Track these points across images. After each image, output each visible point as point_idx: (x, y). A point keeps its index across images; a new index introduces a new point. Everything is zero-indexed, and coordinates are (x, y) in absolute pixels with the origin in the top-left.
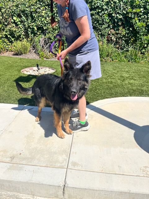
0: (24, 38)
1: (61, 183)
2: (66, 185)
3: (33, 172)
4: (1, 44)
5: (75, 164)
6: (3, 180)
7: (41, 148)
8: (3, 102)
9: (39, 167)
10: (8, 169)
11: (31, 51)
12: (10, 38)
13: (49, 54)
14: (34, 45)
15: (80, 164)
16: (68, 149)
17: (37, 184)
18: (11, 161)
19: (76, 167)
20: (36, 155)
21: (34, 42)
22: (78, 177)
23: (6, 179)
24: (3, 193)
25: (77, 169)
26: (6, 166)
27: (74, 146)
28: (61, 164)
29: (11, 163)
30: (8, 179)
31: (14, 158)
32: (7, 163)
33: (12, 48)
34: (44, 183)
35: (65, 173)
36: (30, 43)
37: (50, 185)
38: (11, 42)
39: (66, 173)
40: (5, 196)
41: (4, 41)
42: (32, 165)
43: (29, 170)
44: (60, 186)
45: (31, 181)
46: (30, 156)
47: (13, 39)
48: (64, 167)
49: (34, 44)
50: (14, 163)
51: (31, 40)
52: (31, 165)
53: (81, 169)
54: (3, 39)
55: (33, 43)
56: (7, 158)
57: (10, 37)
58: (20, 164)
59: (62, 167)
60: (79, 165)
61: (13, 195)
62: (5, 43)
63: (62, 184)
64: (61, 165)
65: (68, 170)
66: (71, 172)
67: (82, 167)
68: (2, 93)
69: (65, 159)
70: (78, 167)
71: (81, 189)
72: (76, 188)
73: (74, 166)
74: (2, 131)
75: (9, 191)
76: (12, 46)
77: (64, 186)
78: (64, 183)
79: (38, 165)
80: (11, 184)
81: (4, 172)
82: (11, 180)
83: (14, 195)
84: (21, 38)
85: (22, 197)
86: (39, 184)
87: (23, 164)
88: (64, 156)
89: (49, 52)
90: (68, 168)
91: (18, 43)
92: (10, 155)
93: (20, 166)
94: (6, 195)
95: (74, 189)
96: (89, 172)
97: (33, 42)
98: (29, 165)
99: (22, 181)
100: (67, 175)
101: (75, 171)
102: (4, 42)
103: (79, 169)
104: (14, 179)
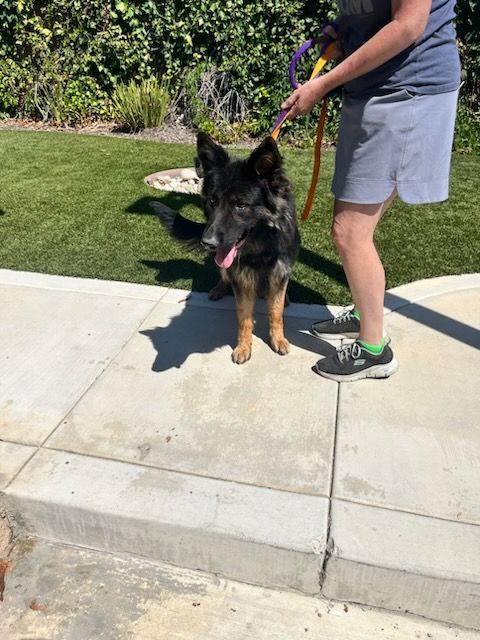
0: (149, 72)
1: (315, 542)
2: (335, 553)
3: (216, 499)
4: (78, 93)
5: (356, 486)
6: (120, 518)
7: (236, 426)
8: (97, 277)
9: (237, 486)
10: (135, 483)
11: (172, 119)
12: (106, 76)
13: (229, 127)
14: (182, 98)
15: (376, 487)
16: (328, 435)
17: (235, 539)
18: (142, 459)
19: (362, 494)
20: (219, 446)
21: (181, 87)
22: (374, 529)
23: (129, 515)
24: (116, 559)
25: (365, 502)
26: (127, 474)
27: (346, 428)
28: (310, 480)
29: (140, 465)
30: (138, 516)
31: (151, 452)
32: (129, 463)
33: (111, 108)
34: (259, 537)
35: (327, 511)
36: (169, 90)
37: (277, 547)
38: (109, 88)
39: (330, 513)
40: (122, 571)
41: (87, 85)
42: (211, 478)
43: (204, 492)
44: (313, 553)
45: (215, 526)
46: (200, 449)
47: (113, 79)
48: (319, 493)
49: (181, 95)
50: (152, 465)
51: (173, 81)
52: (207, 477)
53: (380, 505)
54: (83, 78)
55: (180, 91)
56: (127, 448)
57: (106, 70)
58: (170, 470)
59: (312, 493)
60: (373, 488)
61: (148, 569)
62: (88, 93)
63: (319, 547)
64: (310, 484)
65: (333, 501)
66: (346, 510)
67: (383, 496)
68: (90, 248)
69: (321, 465)
70: (370, 496)
71: (388, 569)
72: (369, 565)
73: (356, 492)
74: (103, 363)
75: (135, 555)
76: (110, 102)
77: (327, 553)
78: (324, 546)
79: (230, 477)
80: (147, 532)
81: (123, 492)
82: (146, 518)
83: (152, 569)
84: (138, 73)
85: (180, 580)
86: (241, 540)
87: (182, 470)
88: (316, 457)
89: (232, 122)
90: (335, 495)
91: (130, 92)
92: (135, 441)
93: (171, 475)
94: (125, 567)
95: (361, 569)
96: (412, 518)
97: (177, 88)
98: (201, 476)
99: (182, 524)
100: (333, 517)
101: (360, 507)
102: (85, 87)
103: (374, 504)
104: (159, 517)
